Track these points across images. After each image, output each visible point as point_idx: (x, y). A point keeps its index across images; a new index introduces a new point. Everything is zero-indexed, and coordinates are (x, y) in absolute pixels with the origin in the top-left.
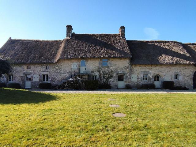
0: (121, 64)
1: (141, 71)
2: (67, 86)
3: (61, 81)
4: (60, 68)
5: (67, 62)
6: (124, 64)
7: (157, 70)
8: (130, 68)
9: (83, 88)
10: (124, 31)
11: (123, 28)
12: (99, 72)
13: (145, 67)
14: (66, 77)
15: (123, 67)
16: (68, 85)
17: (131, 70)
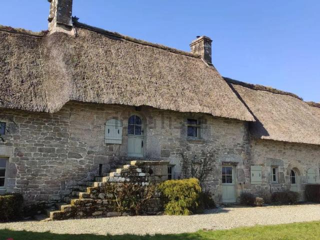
0: (229, 137)
1: (268, 159)
2: (105, 201)
3: (63, 183)
4: (60, 135)
5: (89, 114)
6: (235, 137)
7: (292, 156)
8: (247, 148)
9: (156, 209)
10: (210, 49)
11: (207, 41)
12: (182, 154)
13: (274, 149)
14: (82, 169)
15: (235, 146)
16: (105, 197)
17: (248, 153)
